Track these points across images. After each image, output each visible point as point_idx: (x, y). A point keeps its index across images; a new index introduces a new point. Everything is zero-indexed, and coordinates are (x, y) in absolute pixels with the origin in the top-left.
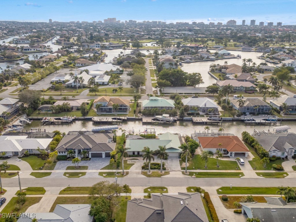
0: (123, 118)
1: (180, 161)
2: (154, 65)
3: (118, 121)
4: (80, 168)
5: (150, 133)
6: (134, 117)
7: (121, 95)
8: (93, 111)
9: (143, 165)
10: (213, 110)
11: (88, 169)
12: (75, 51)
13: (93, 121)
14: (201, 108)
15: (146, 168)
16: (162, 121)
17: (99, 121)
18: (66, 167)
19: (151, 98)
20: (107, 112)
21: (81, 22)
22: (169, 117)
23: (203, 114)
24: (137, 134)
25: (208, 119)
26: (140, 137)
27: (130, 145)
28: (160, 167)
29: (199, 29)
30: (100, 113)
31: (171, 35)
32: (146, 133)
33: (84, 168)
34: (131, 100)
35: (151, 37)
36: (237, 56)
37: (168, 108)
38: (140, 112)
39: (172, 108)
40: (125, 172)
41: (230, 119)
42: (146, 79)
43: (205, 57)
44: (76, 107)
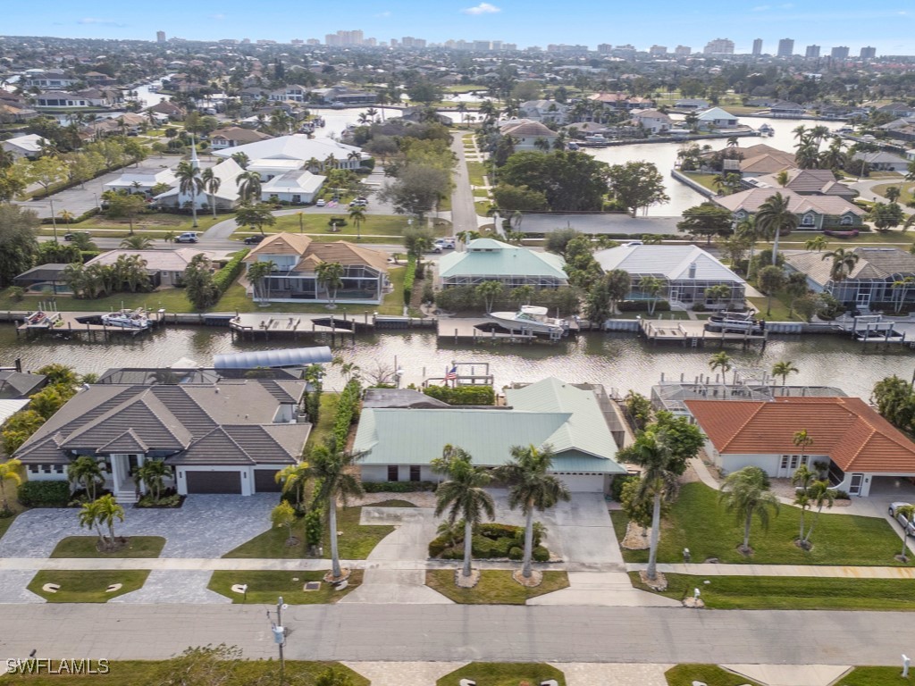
0: (360, 319)
1: (612, 513)
2: (481, 151)
3: (337, 330)
4: (122, 546)
5: (469, 381)
6: (405, 317)
7: (359, 238)
8: (238, 290)
9: (434, 537)
10: (724, 289)
11: (164, 551)
12: (216, 108)
13: (233, 330)
14: (674, 284)
15: (449, 552)
16: (516, 332)
17: (256, 328)
18: (53, 544)
19: (474, 244)
20: (293, 297)
21: (253, 41)
22: (546, 319)
23: (684, 306)
24: (412, 387)
25: (707, 328)
26: (426, 399)
27: (376, 436)
28: (521, 544)
29: (620, 62)
30: (266, 300)
31: (534, 75)
32: (450, 383)
33: (143, 549)
34: (396, 256)
35: (472, 79)
36: (759, 130)
37: (543, 282)
38: (428, 298)
39: (557, 281)
40: (346, 574)
41: (793, 329)
42: (455, 186)
43: (654, 129)
44: (174, 275)
